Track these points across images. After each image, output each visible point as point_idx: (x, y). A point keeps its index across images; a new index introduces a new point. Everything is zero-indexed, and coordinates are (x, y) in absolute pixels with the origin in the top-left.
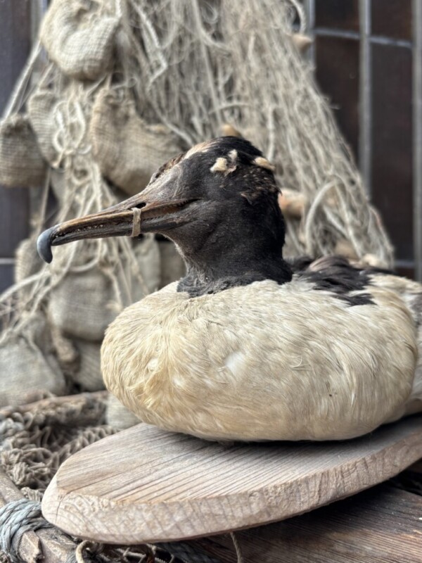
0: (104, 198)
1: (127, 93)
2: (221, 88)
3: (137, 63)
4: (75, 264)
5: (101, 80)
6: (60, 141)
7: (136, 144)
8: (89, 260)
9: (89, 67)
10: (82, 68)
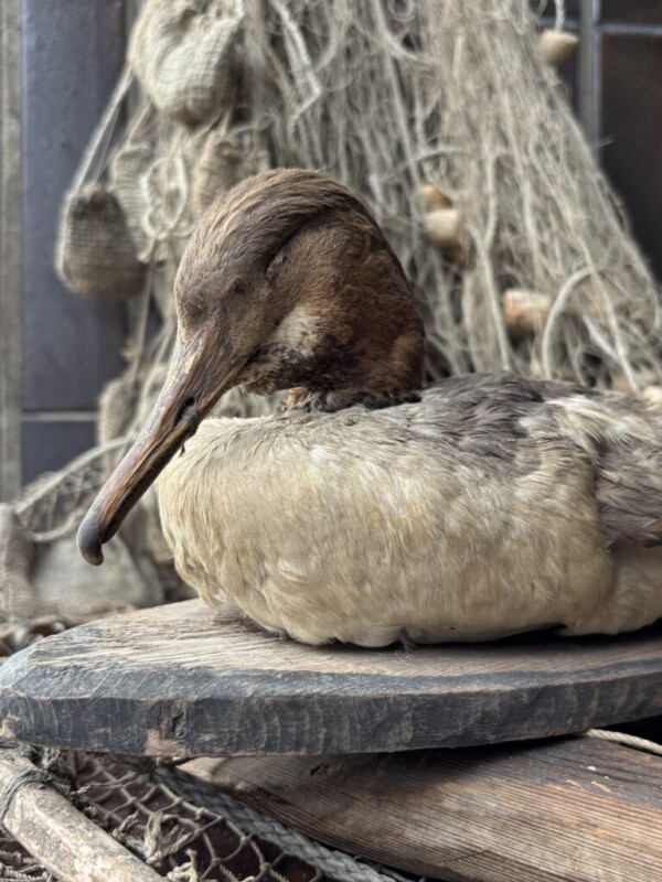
1: (256, 140)
2: (419, 127)
3: (277, 92)
6: (153, 221)
9: (195, 100)
10: (185, 103)
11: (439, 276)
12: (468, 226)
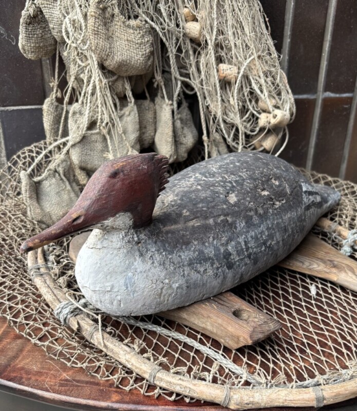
0: (100, 81)
6: (67, 34)
7: (121, 39)
12: (205, 32)
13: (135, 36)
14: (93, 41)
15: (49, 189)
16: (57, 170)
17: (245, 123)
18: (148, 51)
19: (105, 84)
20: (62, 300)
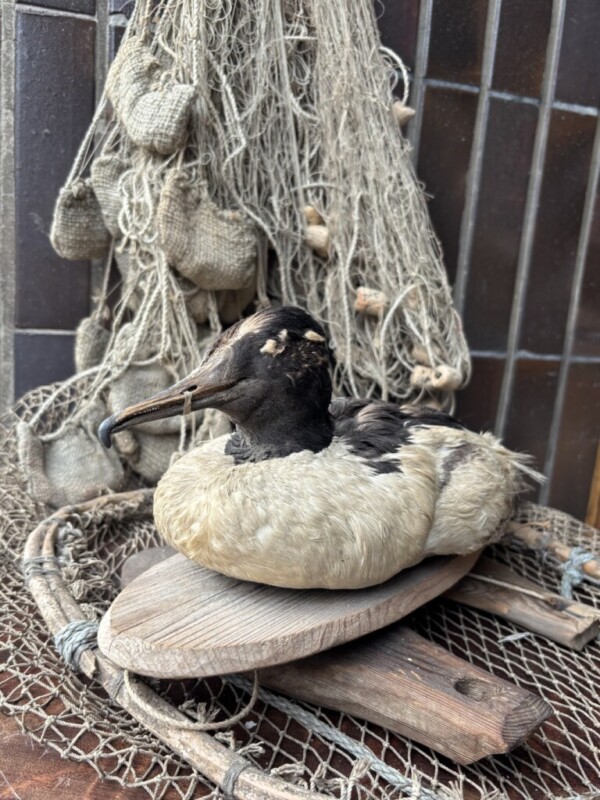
0: (170, 290)
1: (200, 173)
2: (306, 162)
3: (215, 134)
4: (138, 357)
5: (173, 156)
6: (125, 223)
7: (207, 234)
8: (152, 355)
9: (160, 141)
10: (152, 141)
11: (312, 269)
12: (335, 241)
13: (231, 233)
14: (162, 232)
15: (65, 453)
16: (84, 423)
17: (390, 379)
18: (247, 255)
19: (179, 297)
20: (72, 619)
